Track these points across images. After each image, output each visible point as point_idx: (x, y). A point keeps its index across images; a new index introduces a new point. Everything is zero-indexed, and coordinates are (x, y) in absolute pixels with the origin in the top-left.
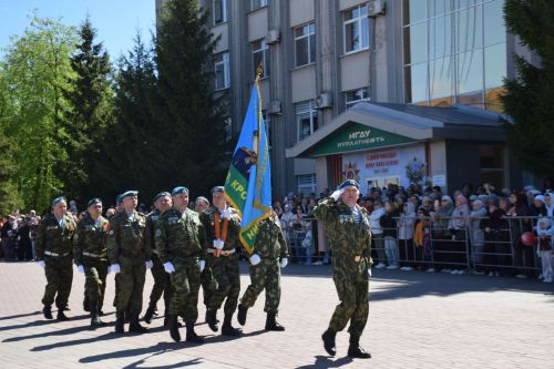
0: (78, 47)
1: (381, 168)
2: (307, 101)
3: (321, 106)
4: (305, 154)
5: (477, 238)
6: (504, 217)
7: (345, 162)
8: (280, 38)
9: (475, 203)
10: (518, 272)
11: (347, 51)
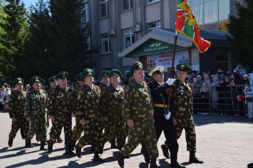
1: (167, 62)
2: (129, 28)
3: (136, 31)
4: (128, 55)
5: (215, 96)
6: (228, 85)
7: (148, 59)
9: (214, 79)
10: (235, 113)
11: (149, 2)
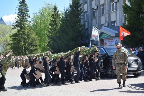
0: (53, 12)
3: (106, 26)
7: (104, 41)
8: (98, 8)
11: (112, 11)
